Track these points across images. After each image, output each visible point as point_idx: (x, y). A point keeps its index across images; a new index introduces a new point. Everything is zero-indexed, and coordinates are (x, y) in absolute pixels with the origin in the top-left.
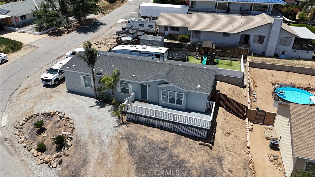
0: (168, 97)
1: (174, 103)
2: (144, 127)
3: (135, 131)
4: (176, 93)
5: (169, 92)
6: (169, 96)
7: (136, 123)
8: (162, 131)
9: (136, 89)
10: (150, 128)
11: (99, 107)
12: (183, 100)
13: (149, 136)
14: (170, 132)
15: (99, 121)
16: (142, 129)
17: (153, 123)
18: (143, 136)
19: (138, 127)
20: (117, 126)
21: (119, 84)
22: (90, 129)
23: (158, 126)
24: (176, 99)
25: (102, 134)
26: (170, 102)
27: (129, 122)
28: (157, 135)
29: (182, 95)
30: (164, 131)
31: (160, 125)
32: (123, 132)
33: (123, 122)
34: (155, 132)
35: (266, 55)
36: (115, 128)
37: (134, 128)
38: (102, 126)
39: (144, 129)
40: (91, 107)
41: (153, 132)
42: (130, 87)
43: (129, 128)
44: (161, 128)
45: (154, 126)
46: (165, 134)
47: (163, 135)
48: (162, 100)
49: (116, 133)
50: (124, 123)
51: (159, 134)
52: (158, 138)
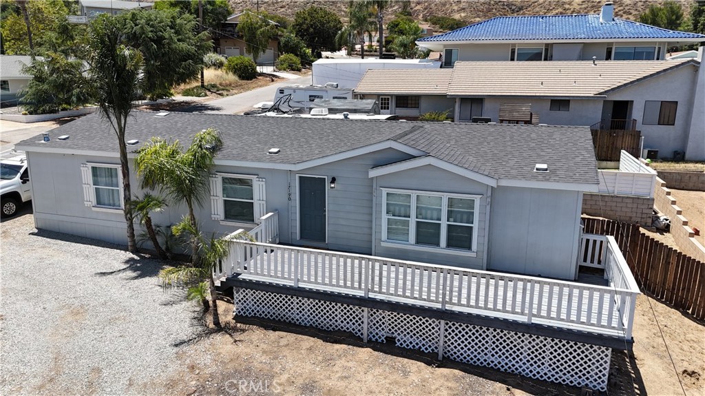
0: (413, 221)
1: (438, 244)
2: (308, 341)
3: (264, 359)
4: (445, 197)
5: (414, 194)
6: (413, 212)
7: (274, 330)
8: (389, 356)
9: (280, 199)
10: (337, 346)
11: (134, 274)
12: (475, 226)
13: (329, 378)
14: (429, 363)
15: (111, 321)
16: (298, 349)
17: (351, 327)
18: (299, 382)
19: (283, 342)
20: (185, 338)
21: (217, 185)
22: (59, 353)
23: (370, 341)
24: (444, 224)
25: (105, 373)
26: (418, 242)
27: (244, 323)
28: (370, 377)
29: (471, 204)
30: (400, 359)
31: (383, 334)
32: (208, 362)
33: (217, 323)
34: (361, 362)
35: (687, 156)
36: (176, 349)
37: (262, 346)
38: (121, 339)
39: (310, 349)
40: (104, 274)
41: (350, 364)
42: (259, 192)
43: (241, 348)
44: (388, 346)
45: (353, 339)
46: (406, 374)
47: (397, 376)
48: (384, 235)
49: (173, 369)
50: (219, 328)
51: (377, 371)
52: (373, 387)
